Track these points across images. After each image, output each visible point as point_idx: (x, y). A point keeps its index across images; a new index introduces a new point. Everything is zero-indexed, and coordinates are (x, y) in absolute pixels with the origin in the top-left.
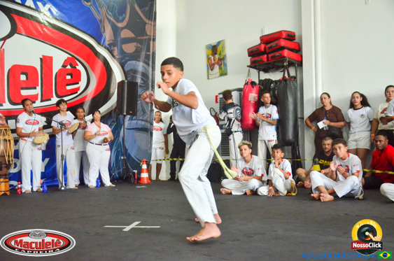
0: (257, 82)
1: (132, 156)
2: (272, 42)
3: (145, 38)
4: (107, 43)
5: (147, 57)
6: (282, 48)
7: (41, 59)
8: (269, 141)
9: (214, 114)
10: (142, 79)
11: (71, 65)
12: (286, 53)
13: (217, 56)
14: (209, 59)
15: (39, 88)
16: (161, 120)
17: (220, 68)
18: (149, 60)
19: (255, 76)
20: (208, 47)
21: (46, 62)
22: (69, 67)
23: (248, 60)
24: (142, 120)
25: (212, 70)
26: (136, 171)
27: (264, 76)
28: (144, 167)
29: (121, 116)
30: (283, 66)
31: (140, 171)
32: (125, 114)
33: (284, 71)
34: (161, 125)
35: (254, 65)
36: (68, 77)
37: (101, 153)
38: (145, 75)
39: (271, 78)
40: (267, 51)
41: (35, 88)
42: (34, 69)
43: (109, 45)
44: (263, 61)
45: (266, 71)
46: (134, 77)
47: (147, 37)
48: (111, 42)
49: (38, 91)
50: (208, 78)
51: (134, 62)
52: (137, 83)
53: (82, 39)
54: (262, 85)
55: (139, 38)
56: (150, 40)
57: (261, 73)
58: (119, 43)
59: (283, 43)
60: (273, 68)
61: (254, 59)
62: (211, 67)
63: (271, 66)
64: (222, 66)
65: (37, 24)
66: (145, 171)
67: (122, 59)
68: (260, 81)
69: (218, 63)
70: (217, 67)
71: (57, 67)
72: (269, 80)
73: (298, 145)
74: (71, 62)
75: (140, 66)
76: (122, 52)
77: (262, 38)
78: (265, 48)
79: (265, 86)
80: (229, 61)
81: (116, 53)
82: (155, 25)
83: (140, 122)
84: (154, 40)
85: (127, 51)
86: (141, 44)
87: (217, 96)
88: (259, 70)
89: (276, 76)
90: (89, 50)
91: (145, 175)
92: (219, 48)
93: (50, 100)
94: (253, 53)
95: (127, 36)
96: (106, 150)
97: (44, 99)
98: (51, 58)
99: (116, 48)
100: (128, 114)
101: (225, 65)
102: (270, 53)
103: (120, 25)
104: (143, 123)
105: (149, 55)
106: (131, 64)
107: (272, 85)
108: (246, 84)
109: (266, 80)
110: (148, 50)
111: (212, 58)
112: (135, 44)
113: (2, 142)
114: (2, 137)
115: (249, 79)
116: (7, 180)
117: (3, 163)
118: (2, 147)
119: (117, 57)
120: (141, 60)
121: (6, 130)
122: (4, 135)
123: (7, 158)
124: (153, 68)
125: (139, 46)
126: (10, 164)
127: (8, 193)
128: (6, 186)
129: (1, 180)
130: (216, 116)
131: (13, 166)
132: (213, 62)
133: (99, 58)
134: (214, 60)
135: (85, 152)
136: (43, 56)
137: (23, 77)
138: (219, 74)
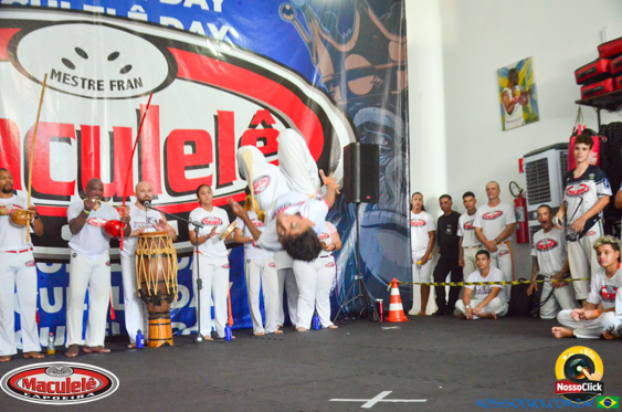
0: (596, 129)
1: (374, 273)
3: (387, 65)
4: (322, 82)
5: (392, 98)
7: (216, 117)
9: (516, 192)
10: (386, 139)
11: (263, 124)
13: (518, 88)
14: (503, 94)
15: (213, 166)
16: (423, 209)
17: (525, 110)
18: (395, 104)
19: (591, 119)
20: (501, 73)
21: (224, 120)
22: (260, 127)
23: (576, 91)
24: (388, 211)
25: (510, 113)
26: (380, 301)
27: (609, 118)
28: (395, 292)
29: (351, 205)
31: (389, 299)
32: (358, 201)
34: (424, 216)
35: (588, 99)
36: (259, 144)
37: (317, 270)
38: (389, 131)
40: (613, 71)
41: (207, 166)
42: (205, 134)
43: (326, 83)
44: (607, 91)
45: (612, 108)
46: (372, 136)
47: (390, 65)
48: (330, 78)
49: (211, 170)
50: (504, 129)
51: (370, 109)
52: (377, 146)
55: (377, 67)
56: (395, 68)
57: (603, 112)
58: (343, 79)
61: (588, 89)
62: (508, 108)
64: (529, 105)
65: (208, 59)
66: (396, 299)
67: (349, 105)
68: (601, 127)
69: (520, 100)
70: (519, 108)
71: (241, 128)
74: (263, 118)
75: (381, 115)
77: (602, 48)
78: (608, 66)
79: (611, 136)
80: (542, 98)
81: (338, 97)
82: (404, 43)
83: (384, 214)
84: (404, 68)
85: (356, 93)
86: (383, 78)
87: (521, 160)
88: (599, 107)
90: (292, 95)
91: (396, 307)
92: (522, 74)
93: (231, 184)
94: (585, 77)
95: (356, 66)
96: (327, 266)
98: (231, 115)
99: (337, 88)
100: (363, 200)
101: (534, 103)
103: (344, 48)
104: (390, 215)
105: (396, 95)
106: (364, 114)
108: (574, 134)
109: (613, 124)
110: (394, 86)
111: (510, 91)
112: (371, 78)
113: (160, 258)
114: (159, 251)
115: (580, 126)
116: (169, 321)
117: (164, 292)
118: (160, 267)
119: (340, 103)
120: (383, 104)
121: (164, 238)
122: (162, 247)
123: (168, 284)
124: (405, 117)
125: (378, 80)
126: (172, 294)
127: (171, 342)
128: (167, 331)
129: (161, 321)
130: (520, 196)
131: (176, 297)
132: (511, 99)
133: (310, 107)
134: (514, 95)
135: (292, 269)
136: (219, 112)
137: (188, 150)
138: (522, 120)
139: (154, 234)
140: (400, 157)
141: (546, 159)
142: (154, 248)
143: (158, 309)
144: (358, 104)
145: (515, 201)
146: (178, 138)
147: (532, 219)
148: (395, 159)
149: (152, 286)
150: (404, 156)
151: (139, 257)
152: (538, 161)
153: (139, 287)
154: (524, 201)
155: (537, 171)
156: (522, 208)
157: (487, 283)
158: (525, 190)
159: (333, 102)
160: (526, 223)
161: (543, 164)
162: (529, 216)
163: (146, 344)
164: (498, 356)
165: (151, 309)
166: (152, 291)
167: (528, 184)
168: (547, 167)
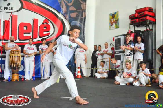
0: (133, 31)
2: (141, 12)
3: (81, 10)
5: (81, 19)
6: (146, 15)
7: (33, 20)
8: (139, 60)
9: (112, 46)
11: (46, 23)
12: (148, 18)
13: (114, 19)
14: (111, 20)
17: (116, 25)
18: (82, 21)
19: (132, 29)
20: (110, 15)
21: (35, 21)
22: (45, 24)
23: (129, 21)
25: (112, 26)
26: (75, 72)
27: (137, 29)
28: (79, 70)
30: (146, 24)
33: (147, 26)
35: (132, 23)
36: (45, 28)
39: (140, 30)
40: (139, 17)
41: (30, 33)
42: (30, 24)
43: (64, 13)
44: (137, 22)
45: (138, 26)
47: (82, 10)
48: (65, 12)
50: (110, 30)
51: (75, 21)
53: (52, 11)
54: (136, 33)
55: (78, 10)
56: (83, 11)
57: (136, 27)
58: (69, 13)
59: (147, 13)
60: (141, 25)
61: (132, 21)
62: (111, 24)
63: (140, 24)
64: (117, 24)
65: (32, 4)
66: (79, 72)
67: (70, 20)
68: (135, 31)
69: (115, 22)
70: (114, 24)
71: (40, 24)
72: (139, 30)
73: (152, 62)
74: (46, 21)
75: (78, 23)
76: (70, 17)
77: (136, 11)
78: (138, 15)
79: (137, 33)
80: (120, 22)
81: (67, 17)
82: (86, 5)
84: (85, 11)
85: (72, 17)
86: (79, 13)
87: (114, 38)
88: (135, 26)
89: (143, 29)
90: (54, 16)
91: (79, 74)
92: (116, 15)
94: (132, 18)
95: (72, 10)
97: (33, 38)
98: (37, 20)
99: (67, 15)
101: (118, 23)
102: (140, 18)
103: (69, 4)
105: (82, 18)
106: (74, 23)
107: (141, 33)
108: (128, 32)
109: (138, 30)
110: (82, 16)
111: (112, 20)
112: (76, 13)
113: (16, 57)
114: (16, 55)
115: (130, 30)
116: (18, 74)
117: (17, 66)
118: (16, 59)
119: (68, 19)
120: (79, 21)
121: (18, 52)
122: (17, 54)
123: (18, 64)
124: (84, 24)
125: (78, 14)
126: (19, 67)
127: (18, 80)
128: (17, 77)
129: (15, 74)
130: (113, 47)
131: (20, 68)
132: (112, 22)
133: (59, 19)
134: (113, 21)
135: (52, 62)
136: (34, 19)
137: (25, 28)
138: (115, 27)
139: (15, 50)
140: (82, 35)
141: (120, 38)
142: (15, 54)
143: (15, 71)
144: (72, 20)
145: (112, 48)
146: (22, 25)
147: (116, 53)
148: (81, 35)
149: (14, 65)
150: (83, 35)
151: (11, 56)
152: (118, 39)
153: (10, 65)
154: (114, 48)
155: (118, 41)
156: (113, 50)
157: (103, 69)
158: (114, 46)
159: (66, 19)
160: (114, 54)
161: (119, 39)
162: (115, 53)
163: (11, 80)
164: (105, 88)
165: (13, 71)
166: (14, 66)
167: (115, 44)
168: (120, 40)
